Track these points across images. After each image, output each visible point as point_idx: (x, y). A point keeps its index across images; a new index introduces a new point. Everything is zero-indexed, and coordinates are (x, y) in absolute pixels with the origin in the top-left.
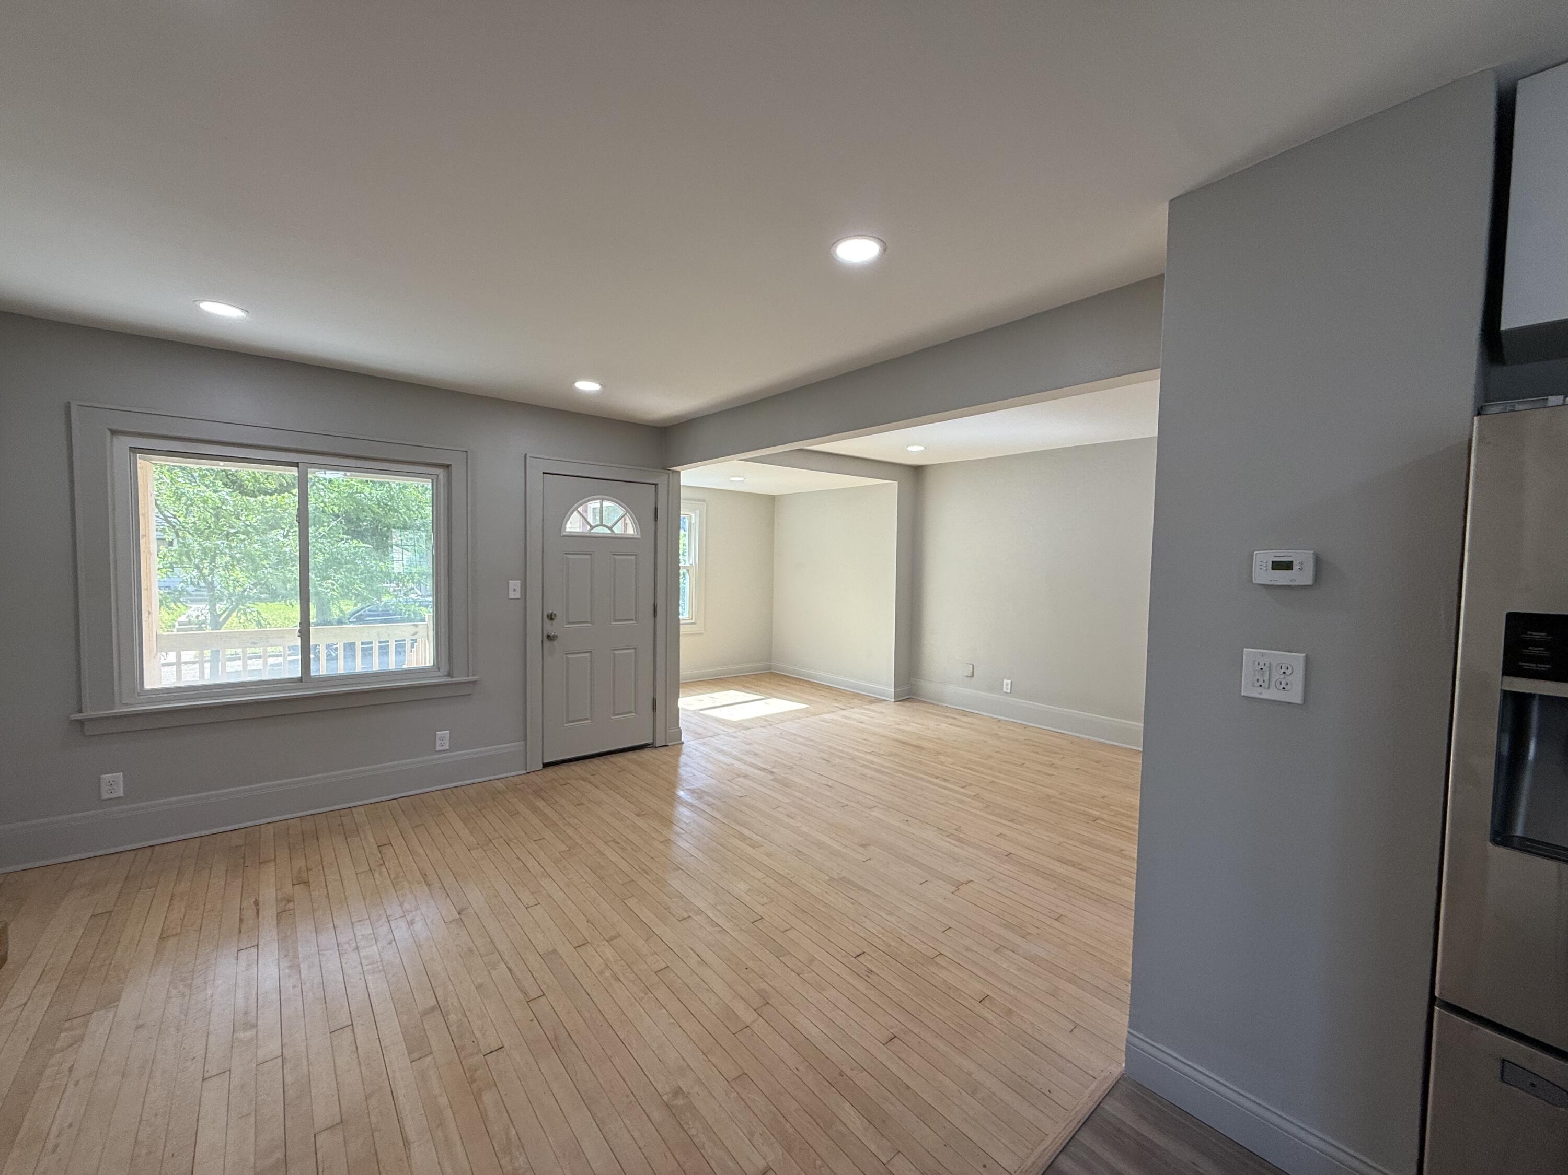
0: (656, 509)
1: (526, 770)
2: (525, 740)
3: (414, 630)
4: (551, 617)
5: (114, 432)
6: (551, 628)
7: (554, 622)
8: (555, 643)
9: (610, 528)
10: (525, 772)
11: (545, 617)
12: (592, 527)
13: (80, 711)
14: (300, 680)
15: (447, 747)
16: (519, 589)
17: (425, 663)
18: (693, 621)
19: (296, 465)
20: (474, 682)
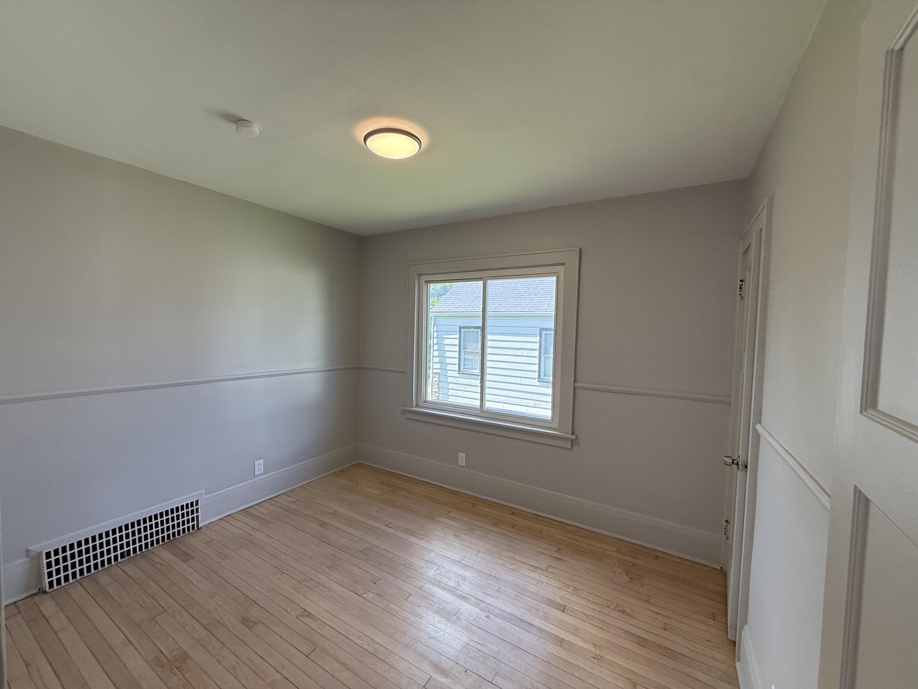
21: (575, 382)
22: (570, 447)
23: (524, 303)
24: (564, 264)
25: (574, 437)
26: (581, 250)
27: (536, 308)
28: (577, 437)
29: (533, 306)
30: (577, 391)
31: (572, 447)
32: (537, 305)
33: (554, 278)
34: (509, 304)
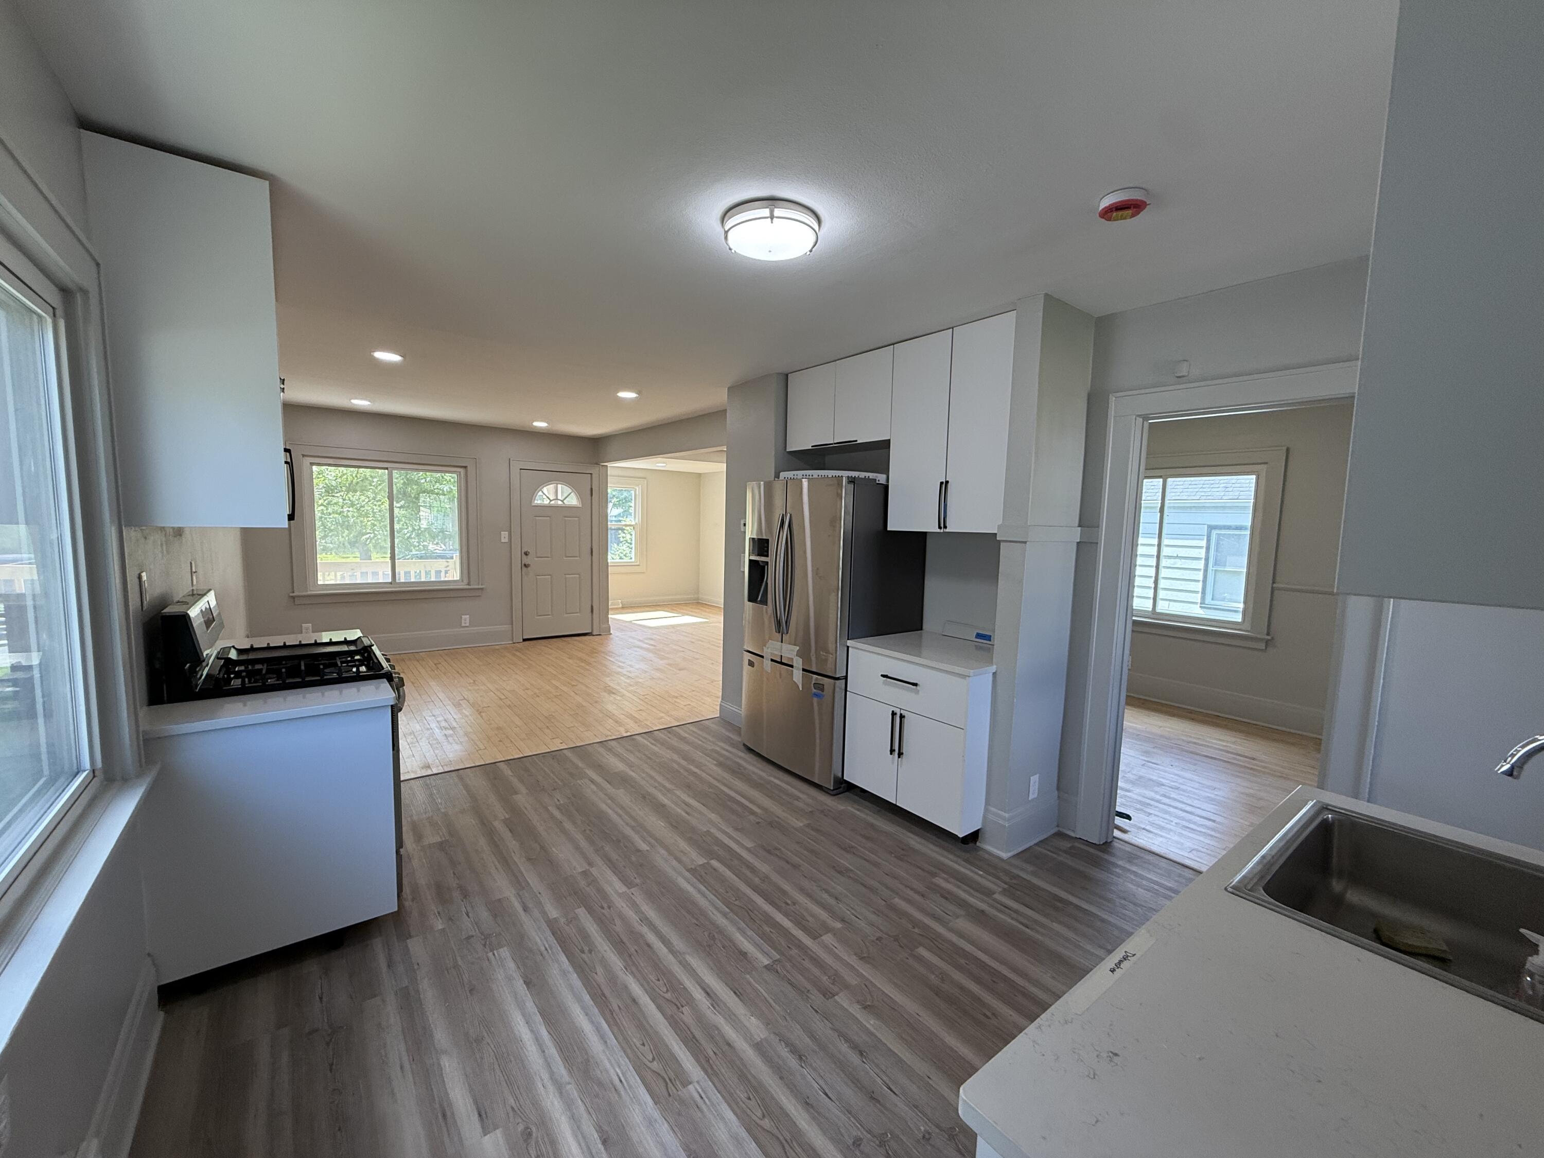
0: (592, 489)
1: (513, 641)
2: (512, 624)
3: (446, 564)
4: (526, 554)
5: (304, 456)
6: (526, 560)
7: (529, 557)
8: (529, 569)
9: (562, 501)
10: (511, 642)
11: (523, 553)
12: (551, 501)
13: (293, 592)
14: (391, 583)
15: (468, 625)
16: (507, 536)
17: (453, 577)
18: (638, 564)
19: (387, 469)
20: (482, 589)
21: (1274, 582)
22: (1264, 648)
23: (1181, 487)
24: (1266, 463)
25: (1269, 638)
26: (1288, 450)
27: (1203, 494)
28: (1273, 638)
29: (1197, 490)
30: (1276, 592)
31: (1266, 648)
32: (1205, 490)
33: (1254, 477)
34: (1152, 487)
